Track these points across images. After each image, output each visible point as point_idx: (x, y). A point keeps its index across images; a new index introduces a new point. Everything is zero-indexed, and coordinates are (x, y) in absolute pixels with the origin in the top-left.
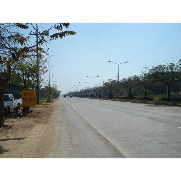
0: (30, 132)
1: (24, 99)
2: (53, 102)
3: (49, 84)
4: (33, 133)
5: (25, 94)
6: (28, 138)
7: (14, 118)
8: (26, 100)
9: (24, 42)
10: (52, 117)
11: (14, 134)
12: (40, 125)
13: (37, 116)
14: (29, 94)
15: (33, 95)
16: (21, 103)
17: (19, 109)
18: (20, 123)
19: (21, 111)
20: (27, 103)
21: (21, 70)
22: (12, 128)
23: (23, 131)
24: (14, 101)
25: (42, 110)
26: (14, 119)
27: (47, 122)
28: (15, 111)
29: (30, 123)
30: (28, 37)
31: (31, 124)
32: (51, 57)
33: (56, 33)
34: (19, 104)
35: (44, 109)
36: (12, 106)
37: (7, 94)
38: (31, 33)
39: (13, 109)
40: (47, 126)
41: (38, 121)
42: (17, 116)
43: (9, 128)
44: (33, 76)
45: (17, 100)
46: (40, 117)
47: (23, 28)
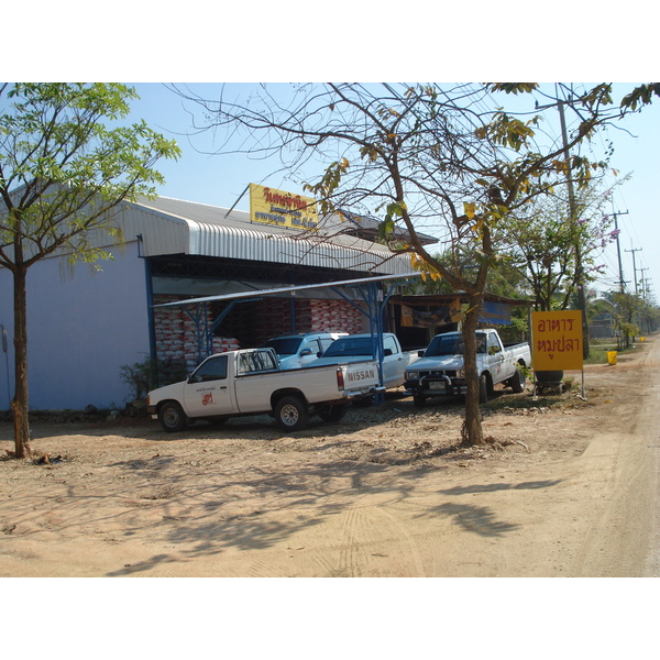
0: (577, 463)
1: (539, 342)
2: (640, 348)
3: (622, 282)
4: (588, 467)
5: (541, 327)
6: (576, 484)
7: (509, 413)
8: (547, 346)
9: (524, 138)
10: (652, 406)
11: (522, 467)
12: (610, 437)
13: (593, 405)
14: (555, 325)
15: (571, 329)
16: (528, 359)
17: (524, 381)
18: (534, 429)
19: (531, 387)
20: (551, 357)
21: (521, 242)
22: (508, 447)
23: (549, 457)
24: (503, 352)
25: (606, 383)
26: (511, 417)
27: (634, 427)
28: (510, 388)
29: (569, 430)
30: (535, 121)
31: (573, 432)
32: (627, 178)
33: (643, 86)
34: (521, 361)
35: (614, 377)
36: (499, 371)
37: (480, 331)
38: (537, 103)
39: (504, 382)
40: (639, 439)
41: (601, 424)
42: (521, 406)
43: (499, 449)
44: (565, 257)
45: (514, 350)
46: (606, 406)
47: (515, 93)
